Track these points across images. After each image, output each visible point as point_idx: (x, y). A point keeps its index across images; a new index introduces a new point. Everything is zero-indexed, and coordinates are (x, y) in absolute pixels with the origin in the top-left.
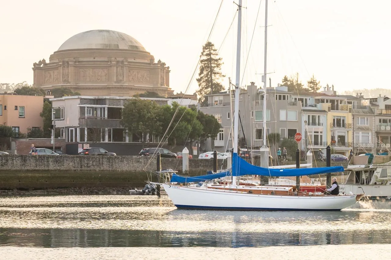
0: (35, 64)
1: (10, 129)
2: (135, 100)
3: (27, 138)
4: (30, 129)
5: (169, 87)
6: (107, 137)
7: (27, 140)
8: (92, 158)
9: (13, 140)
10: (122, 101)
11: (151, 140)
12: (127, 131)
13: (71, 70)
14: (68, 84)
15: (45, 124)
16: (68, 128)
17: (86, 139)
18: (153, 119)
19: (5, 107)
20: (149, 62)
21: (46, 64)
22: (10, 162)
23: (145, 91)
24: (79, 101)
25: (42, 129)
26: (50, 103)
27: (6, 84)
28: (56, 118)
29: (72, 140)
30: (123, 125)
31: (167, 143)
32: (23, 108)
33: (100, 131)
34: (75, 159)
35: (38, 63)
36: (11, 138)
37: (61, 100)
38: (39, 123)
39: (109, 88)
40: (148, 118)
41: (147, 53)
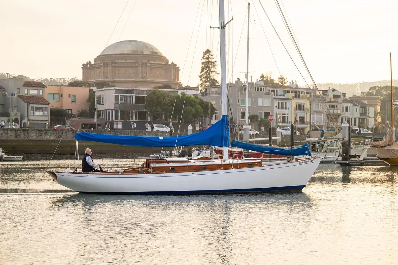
0: (83, 65)
1: (65, 111)
2: (155, 90)
3: (77, 117)
4: (79, 111)
5: (179, 81)
6: (134, 117)
7: (77, 119)
8: (124, 132)
9: (67, 119)
10: (145, 92)
11: (166, 120)
12: (149, 113)
13: (109, 69)
14: (107, 79)
15: (90, 107)
16: (106, 110)
17: (119, 119)
18: (167, 104)
19: (62, 95)
20: (165, 63)
21: (91, 65)
22: (64, 134)
23: (162, 85)
24: (114, 91)
25: (88, 111)
26: (94, 92)
27: (63, 79)
28: (98, 103)
29: (109, 119)
30: (146, 108)
31: (177, 121)
32: (74, 96)
33: (129, 113)
34: (111, 132)
35: (85, 64)
36: (65, 117)
37: (101, 90)
38: (86, 107)
39: (136, 82)
40: (164, 103)
41: (164, 57)
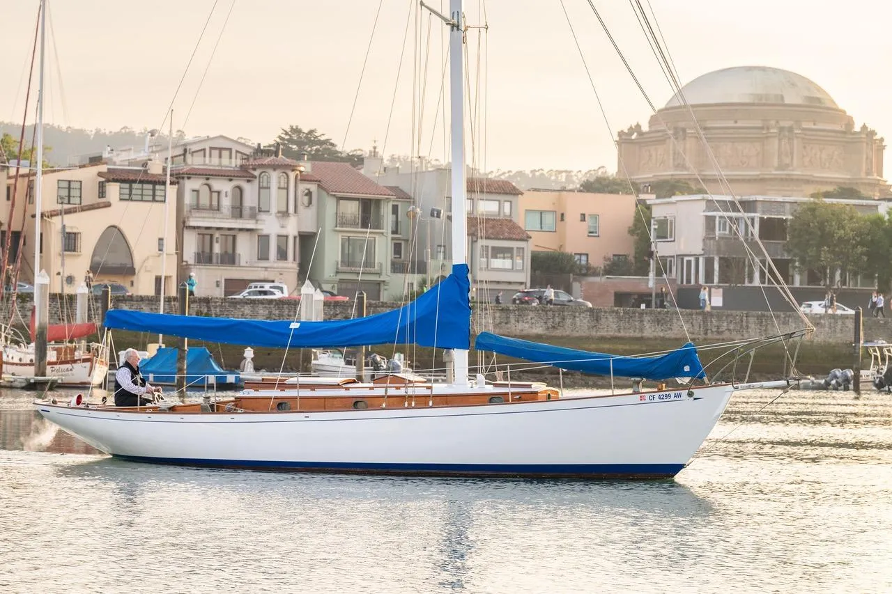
0: (621, 134)
1: (570, 257)
2: (815, 203)
3: (603, 275)
4: (609, 259)
5: (882, 177)
6: (757, 275)
7: (604, 279)
8: (728, 316)
9: (575, 280)
10: (788, 206)
11: (844, 283)
12: (797, 264)
13: (690, 144)
14: (686, 173)
15: (637, 248)
16: (681, 257)
17: (716, 279)
18: (848, 241)
19: (562, 215)
20: (843, 129)
21: (641, 134)
22: (568, 321)
23: (836, 187)
24: (703, 204)
25: (631, 258)
26: (649, 208)
27: (566, 171)
28: (658, 237)
29: (689, 281)
30: (789, 251)
31: (877, 288)
32: (595, 217)
33: (744, 263)
34: (694, 316)
35: (626, 131)
36: (571, 275)
37: (668, 203)
38: (627, 248)
39: (763, 180)
40: (840, 239)
41: (841, 111)
